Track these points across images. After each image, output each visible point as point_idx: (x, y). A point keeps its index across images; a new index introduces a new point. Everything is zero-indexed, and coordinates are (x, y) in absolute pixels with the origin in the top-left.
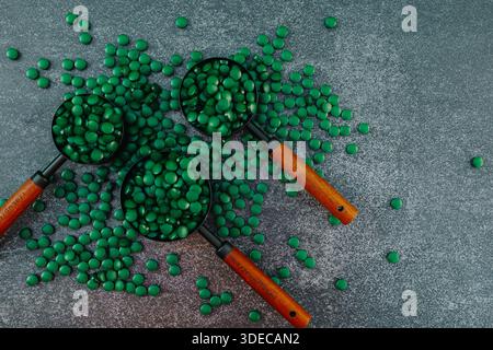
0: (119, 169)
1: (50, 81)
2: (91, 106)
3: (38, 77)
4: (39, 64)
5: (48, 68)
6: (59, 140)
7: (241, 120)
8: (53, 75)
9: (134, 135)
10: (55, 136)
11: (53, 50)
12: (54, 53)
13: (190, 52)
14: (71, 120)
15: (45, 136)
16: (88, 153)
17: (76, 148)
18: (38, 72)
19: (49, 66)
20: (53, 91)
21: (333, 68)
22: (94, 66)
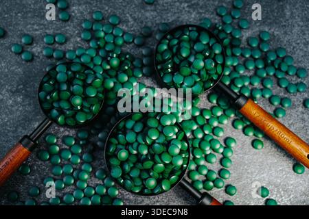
0: (99, 131)
1: (33, 55)
2: (74, 73)
3: (23, 51)
4: (23, 40)
5: (31, 44)
6: (46, 106)
7: (212, 80)
8: (36, 49)
9: (112, 100)
10: (41, 102)
11: (35, 27)
12: (36, 30)
13: (158, 25)
14: (56, 86)
15: (30, 104)
16: (74, 116)
17: (61, 112)
18: (23, 48)
19: (32, 41)
20: (37, 64)
21: (286, 33)
22: (72, 40)
